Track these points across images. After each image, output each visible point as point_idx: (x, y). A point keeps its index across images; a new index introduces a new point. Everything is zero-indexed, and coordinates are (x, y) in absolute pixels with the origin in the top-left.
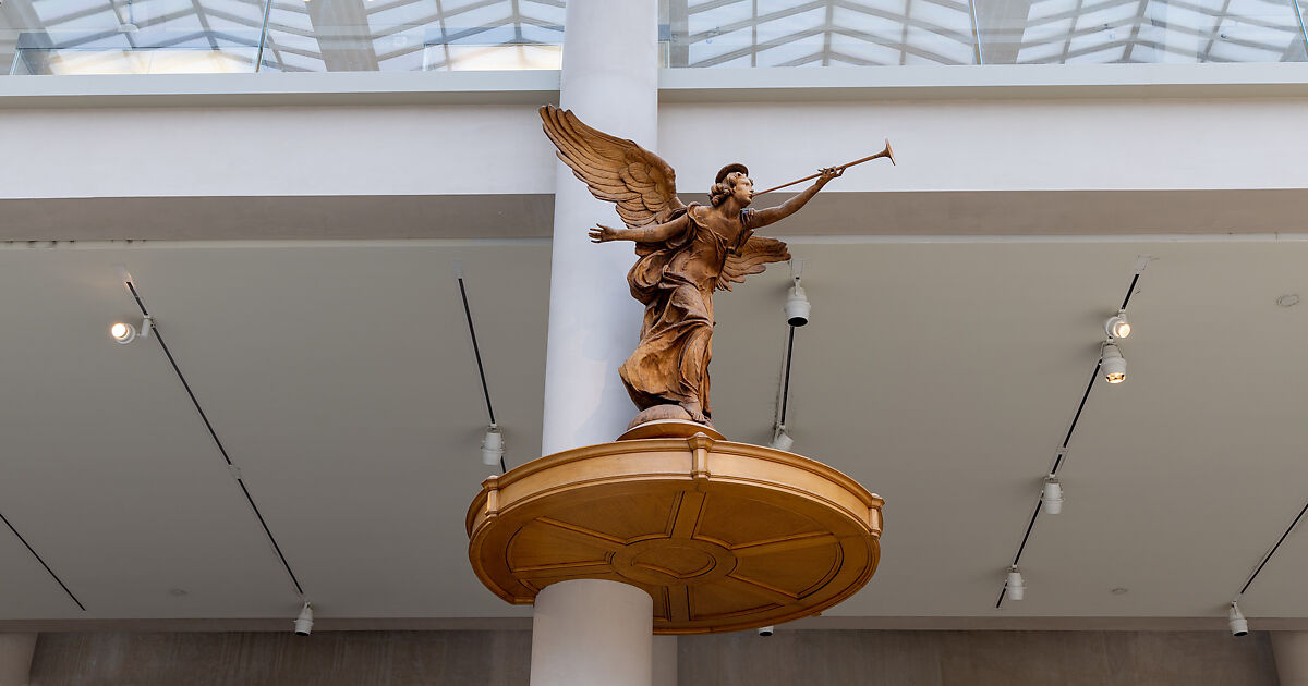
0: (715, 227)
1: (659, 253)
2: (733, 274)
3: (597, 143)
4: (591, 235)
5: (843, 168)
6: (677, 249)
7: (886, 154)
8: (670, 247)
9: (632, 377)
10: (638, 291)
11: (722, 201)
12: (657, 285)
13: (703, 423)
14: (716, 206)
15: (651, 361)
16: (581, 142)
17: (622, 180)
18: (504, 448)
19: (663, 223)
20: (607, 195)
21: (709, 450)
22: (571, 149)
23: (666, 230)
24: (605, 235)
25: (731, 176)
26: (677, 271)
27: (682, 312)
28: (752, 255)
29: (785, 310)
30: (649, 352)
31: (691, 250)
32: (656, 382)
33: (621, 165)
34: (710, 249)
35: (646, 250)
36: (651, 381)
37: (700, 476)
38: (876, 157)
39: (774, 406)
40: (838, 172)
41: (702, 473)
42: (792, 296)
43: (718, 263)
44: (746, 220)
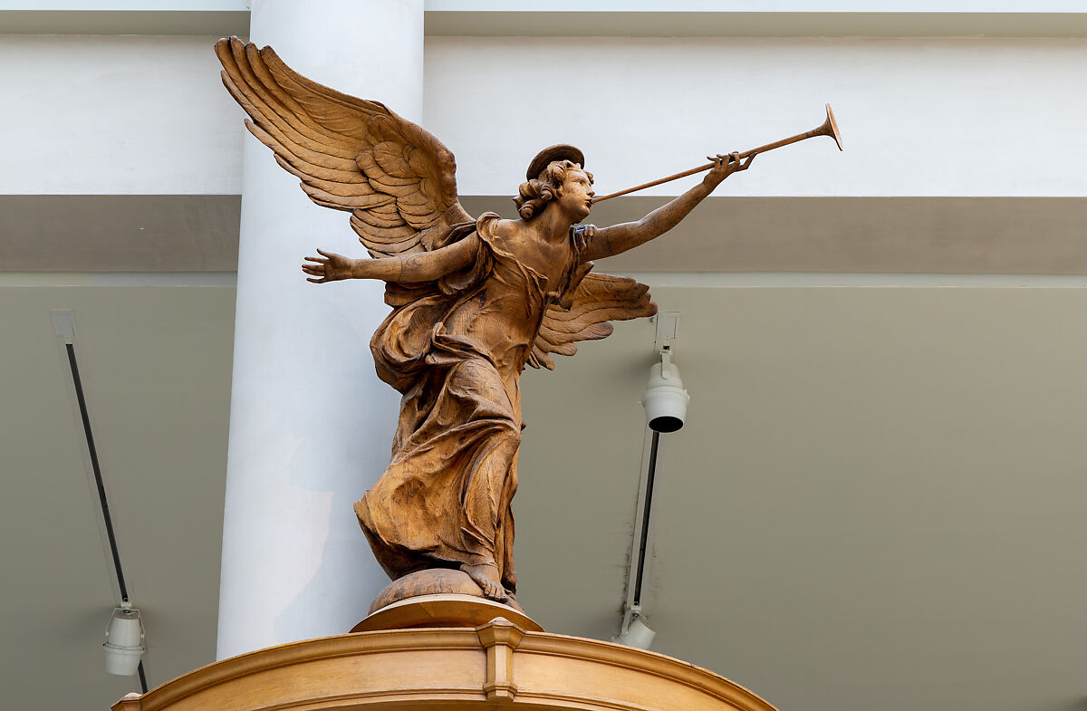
0: (526, 257)
1: (426, 301)
2: (555, 339)
3: (318, 106)
4: (307, 269)
5: (751, 155)
6: (459, 295)
7: (827, 130)
8: (446, 291)
9: (378, 519)
10: (388, 369)
11: (538, 211)
12: (423, 358)
13: (503, 601)
14: (528, 220)
15: (412, 491)
16: (290, 104)
17: (362, 173)
18: (144, 645)
19: (434, 248)
20: (336, 199)
21: (514, 649)
22: (272, 116)
23: (435, 261)
24: (330, 269)
25: (554, 167)
26: (458, 334)
27: (466, 406)
28: (590, 306)
29: (644, 404)
30: (407, 475)
31: (482, 296)
32: (420, 529)
33: (360, 145)
34: (517, 295)
35: (402, 296)
36: (411, 528)
37: (499, 694)
38: (808, 136)
39: (622, 572)
40: (743, 162)
41: (503, 688)
42: (656, 380)
43: (530, 321)
44: (580, 245)
